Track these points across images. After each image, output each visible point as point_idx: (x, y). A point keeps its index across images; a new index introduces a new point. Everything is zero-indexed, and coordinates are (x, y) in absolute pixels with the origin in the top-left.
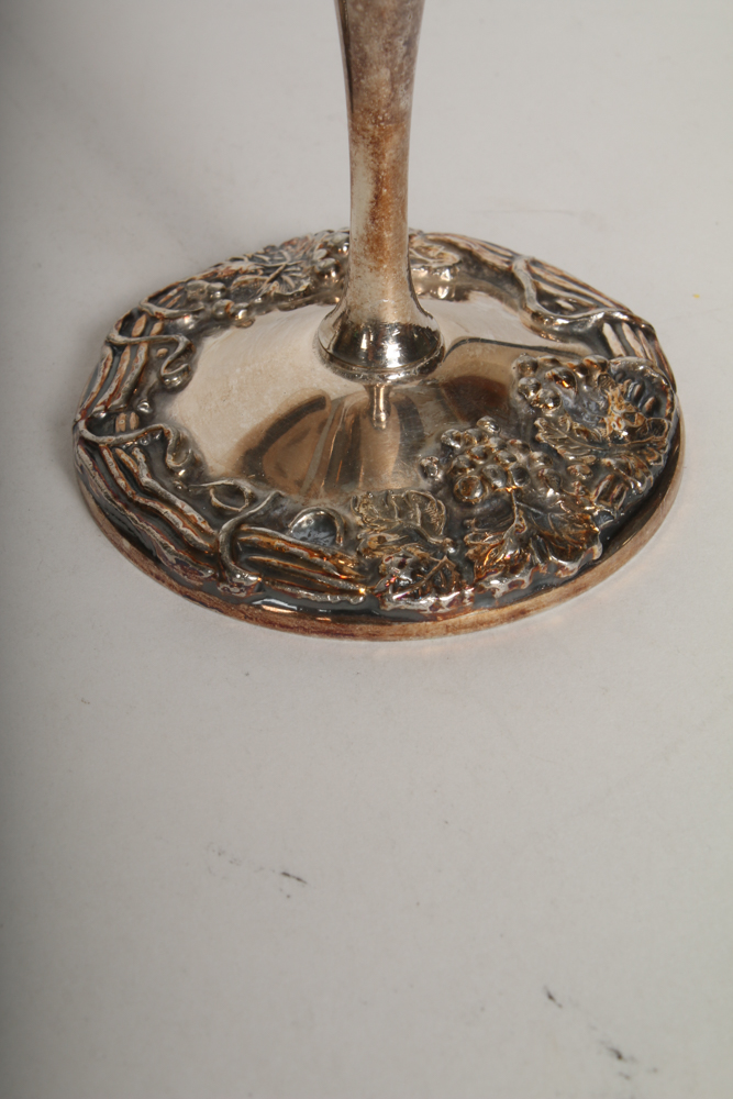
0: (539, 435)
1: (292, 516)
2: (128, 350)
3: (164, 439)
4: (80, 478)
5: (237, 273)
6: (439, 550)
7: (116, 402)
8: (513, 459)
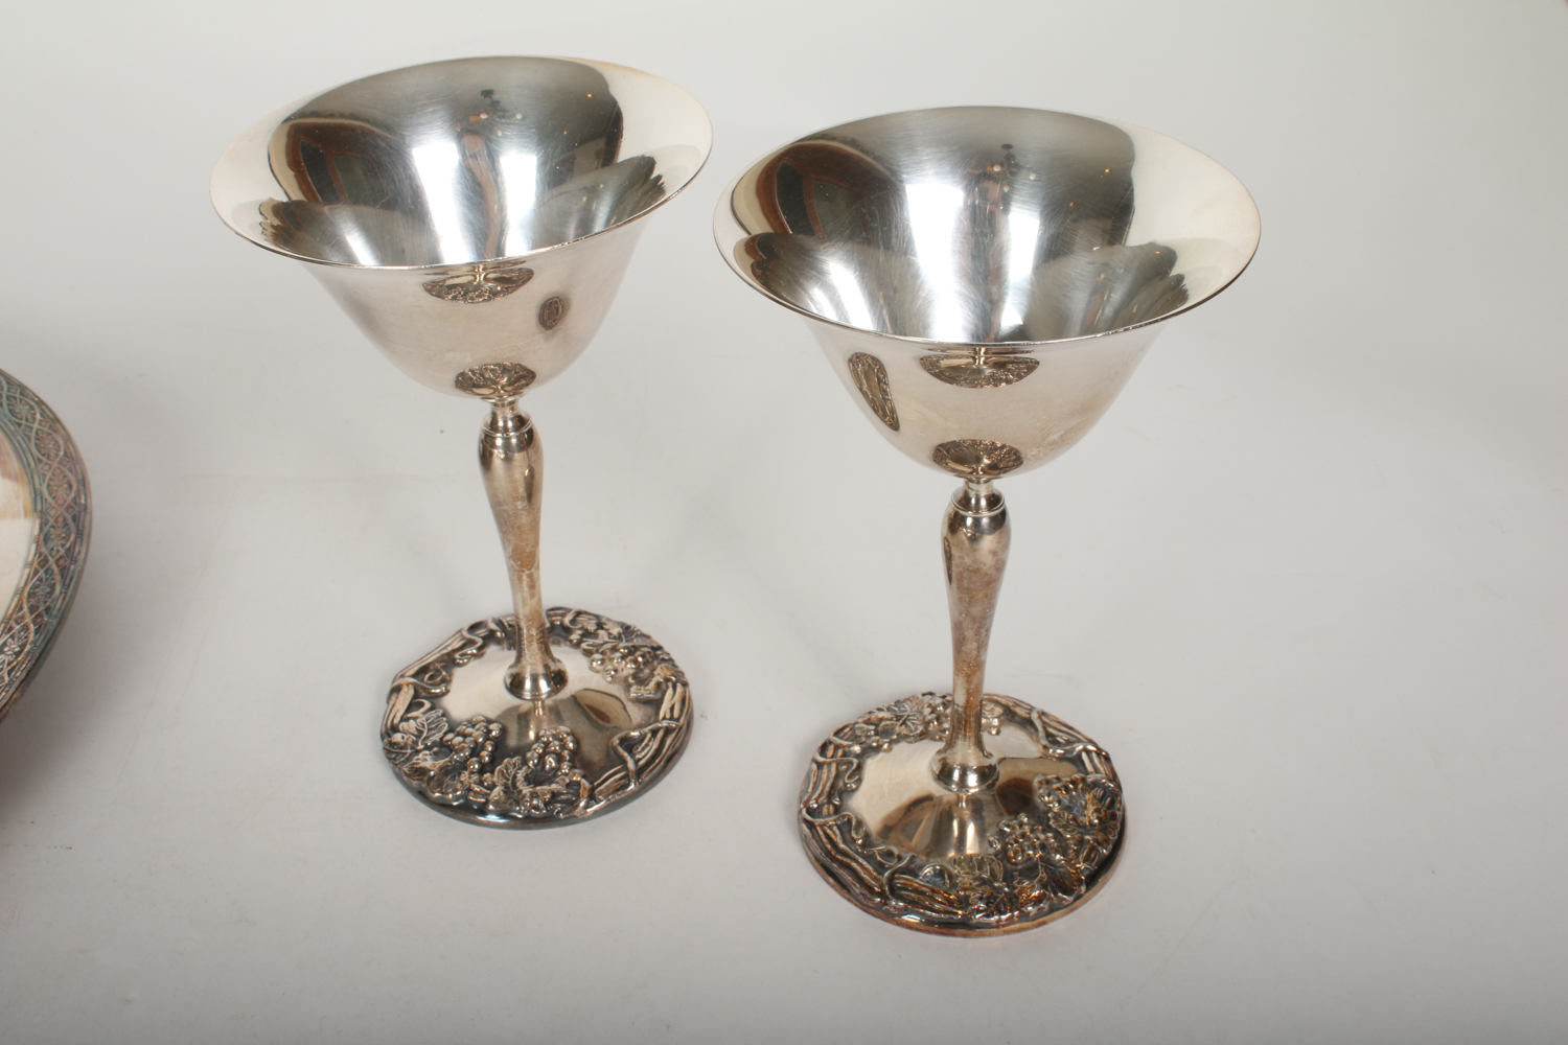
0: (1051, 823)
1: (921, 868)
2: (825, 766)
3: (849, 821)
4: (804, 840)
5: (881, 720)
6: (999, 890)
7: (822, 799)
8: (1038, 839)
